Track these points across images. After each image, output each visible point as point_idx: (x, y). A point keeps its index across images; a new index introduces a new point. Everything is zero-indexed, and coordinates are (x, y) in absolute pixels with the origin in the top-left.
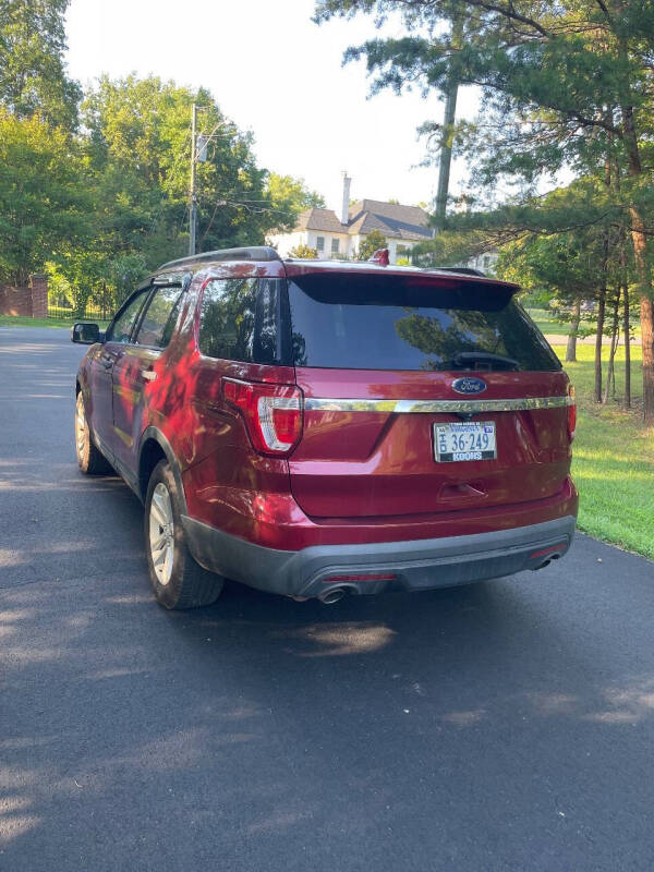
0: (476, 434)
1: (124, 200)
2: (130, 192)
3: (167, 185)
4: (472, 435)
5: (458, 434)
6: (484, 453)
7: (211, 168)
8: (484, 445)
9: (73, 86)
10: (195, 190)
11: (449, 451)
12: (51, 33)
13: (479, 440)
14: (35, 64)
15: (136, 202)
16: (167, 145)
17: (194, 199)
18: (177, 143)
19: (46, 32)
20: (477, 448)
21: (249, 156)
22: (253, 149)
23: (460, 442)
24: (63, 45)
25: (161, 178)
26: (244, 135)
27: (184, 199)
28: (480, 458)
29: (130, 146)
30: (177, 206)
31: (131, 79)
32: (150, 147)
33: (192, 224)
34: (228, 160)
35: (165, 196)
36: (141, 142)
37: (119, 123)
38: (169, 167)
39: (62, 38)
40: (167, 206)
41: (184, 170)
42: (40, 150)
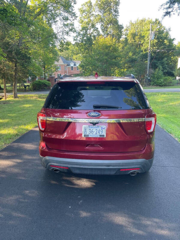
0: (98, 129)
1: (130, 54)
2: (132, 52)
3: (143, 48)
4: (97, 130)
5: (91, 129)
6: (100, 136)
7: (156, 41)
8: (101, 133)
9: (121, 26)
10: (150, 48)
11: (88, 134)
12: (115, 13)
13: (99, 131)
14: (111, 22)
15: (134, 54)
16: (144, 37)
17: (149, 51)
18: (146, 36)
19: (114, 13)
20: (98, 134)
21: (168, 35)
22: (170, 33)
23: (92, 131)
24: (118, 15)
25: (141, 46)
26: (168, 29)
27: (147, 52)
28: (99, 137)
29: (134, 39)
30: (145, 53)
31: (138, 20)
32: (139, 38)
33: (149, 58)
34: (161, 37)
35: (142, 51)
36: (137, 37)
37: (131, 33)
38: (144, 43)
39: (118, 13)
40: (142, 54)
41: (148, 43)
42: (108, 45)
